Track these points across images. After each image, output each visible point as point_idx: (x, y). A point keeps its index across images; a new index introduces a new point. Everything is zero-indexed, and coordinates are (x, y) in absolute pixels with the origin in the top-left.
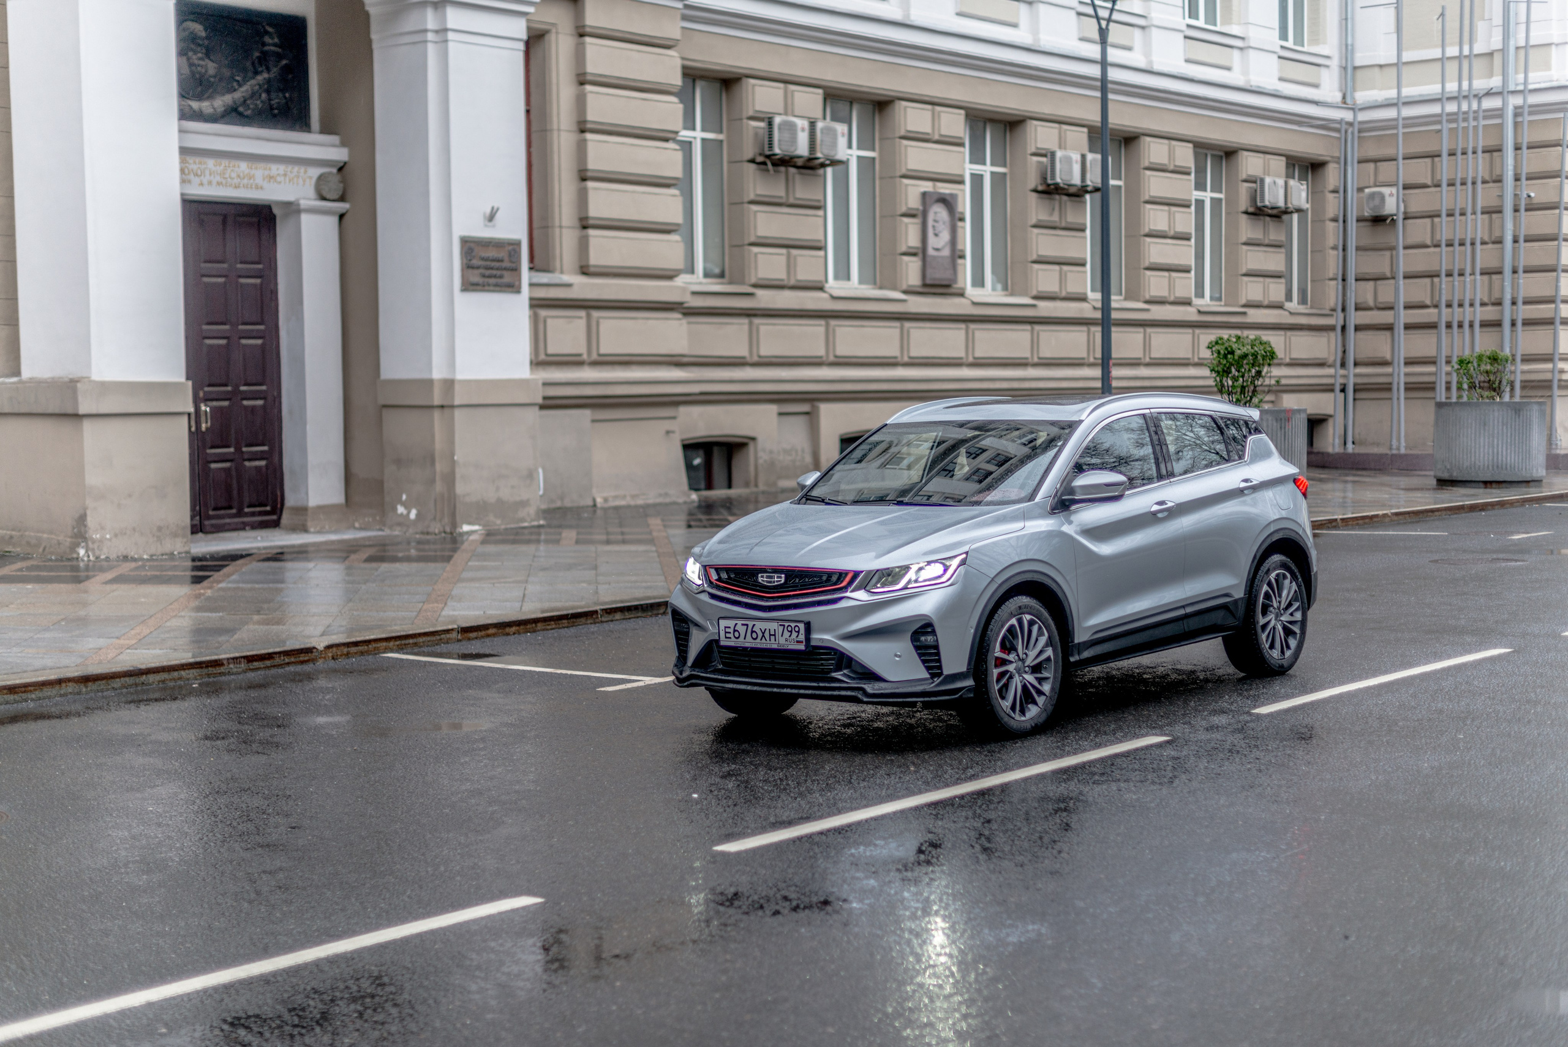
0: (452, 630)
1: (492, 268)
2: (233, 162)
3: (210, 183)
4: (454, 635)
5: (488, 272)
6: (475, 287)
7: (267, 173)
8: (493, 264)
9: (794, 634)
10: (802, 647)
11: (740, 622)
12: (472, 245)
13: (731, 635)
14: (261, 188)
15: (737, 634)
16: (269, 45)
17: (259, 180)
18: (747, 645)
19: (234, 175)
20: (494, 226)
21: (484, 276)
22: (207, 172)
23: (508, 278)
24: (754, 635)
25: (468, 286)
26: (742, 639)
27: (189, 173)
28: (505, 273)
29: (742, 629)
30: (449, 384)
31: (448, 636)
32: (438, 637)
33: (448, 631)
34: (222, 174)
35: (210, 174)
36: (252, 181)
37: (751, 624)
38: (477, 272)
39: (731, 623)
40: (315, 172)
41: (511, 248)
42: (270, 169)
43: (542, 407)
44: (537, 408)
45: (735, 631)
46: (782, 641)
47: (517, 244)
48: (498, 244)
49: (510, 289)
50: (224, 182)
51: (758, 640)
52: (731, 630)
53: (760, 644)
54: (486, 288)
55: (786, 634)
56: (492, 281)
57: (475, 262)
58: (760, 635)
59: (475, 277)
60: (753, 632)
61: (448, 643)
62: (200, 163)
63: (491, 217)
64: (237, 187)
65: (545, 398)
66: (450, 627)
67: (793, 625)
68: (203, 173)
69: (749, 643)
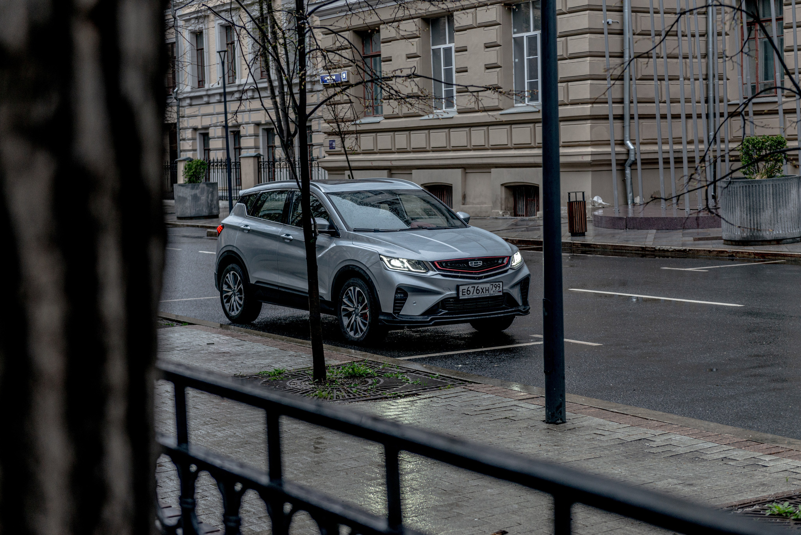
9: (498, 288)
10: (501, 294)
11: (470, 286)
13: (466, 293)
15: (469, 292)
18: (474, 297)
24: (478, 292)
26: (471, 294)
29: (471, 289)
37: (476, 286)
39: (466, 287)
45: (468, 291)
46: (492, 292)
51: (480, 294)
52: (466, 291)
53: (481, 295)
55: (494, 289)
58: (481, 291)
60: (477, 290)
67: (497, 284)
69: (475, 296)
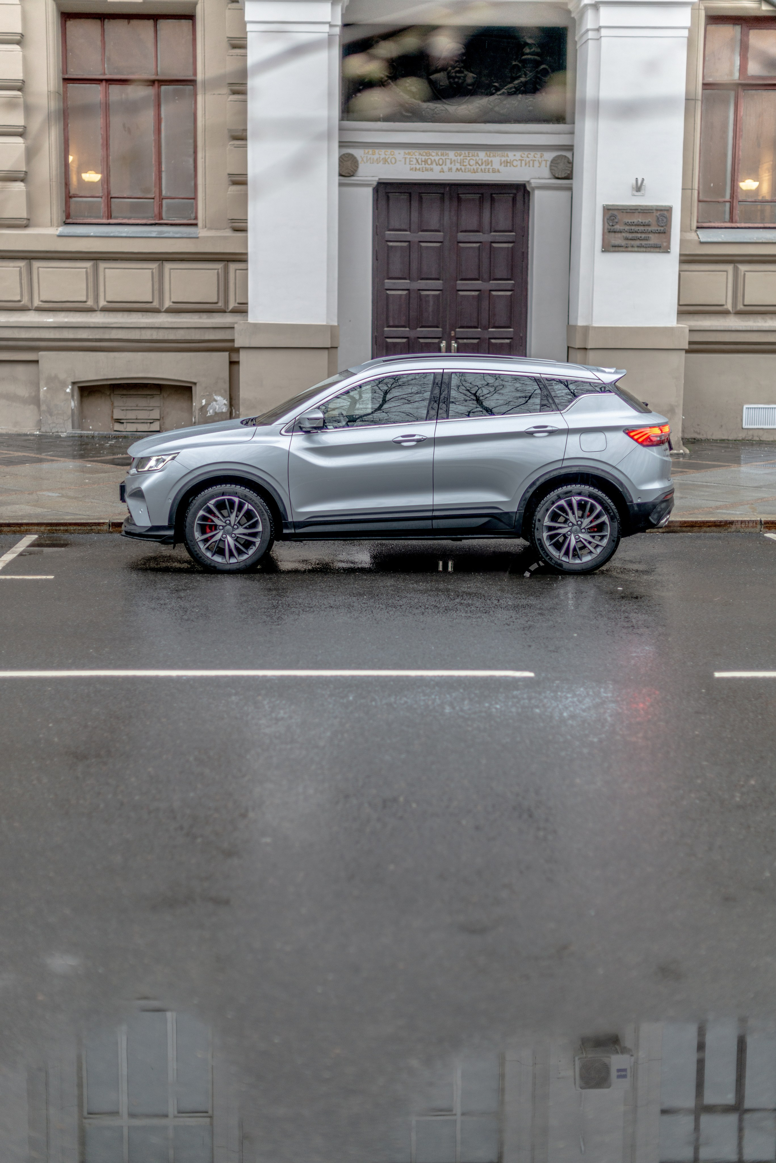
0: (103, 523)
1: (636, 232)
2: (472, 152)
3: (450, 170)
4: (105, 527)
5: (630, 236)
6: (617, 249)
7: (503, 159)
8: (636, 228)
12: (615, 213)
14: (499, 171)
16: (527, 54)
17: (496, 165)
19: (472, 162)
20: (643, 195)
21: (627, 239)
22: (448, 162)
23: (654, 239)
25: (608, 247)
27: (432, 163)
28: (650, 235)
30: (586, 329)
31: (99, 528)
32: (89, 528)
33: (99, 524)
34: (461, 163)
35: (451, 163)
36: (489, 166)
38: (619, 235)
40: (550, 156)
41: (659, 213)
42: (508, 156)
43: (687, 351)
44: (684, 352)
47: (669, 210)
48: (645, 211)
49: (658, 250)
50: (463, 168)
54: (630, 249)
56: (638, 243)
57: (617, 227)
59: (617, 239)
61: (98, 533)
62: (442, 155)
63: (638, 188)
64: (475, 172)
65: (690, 343)
66: (102, 521)
68: (444, 163)
